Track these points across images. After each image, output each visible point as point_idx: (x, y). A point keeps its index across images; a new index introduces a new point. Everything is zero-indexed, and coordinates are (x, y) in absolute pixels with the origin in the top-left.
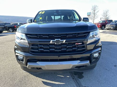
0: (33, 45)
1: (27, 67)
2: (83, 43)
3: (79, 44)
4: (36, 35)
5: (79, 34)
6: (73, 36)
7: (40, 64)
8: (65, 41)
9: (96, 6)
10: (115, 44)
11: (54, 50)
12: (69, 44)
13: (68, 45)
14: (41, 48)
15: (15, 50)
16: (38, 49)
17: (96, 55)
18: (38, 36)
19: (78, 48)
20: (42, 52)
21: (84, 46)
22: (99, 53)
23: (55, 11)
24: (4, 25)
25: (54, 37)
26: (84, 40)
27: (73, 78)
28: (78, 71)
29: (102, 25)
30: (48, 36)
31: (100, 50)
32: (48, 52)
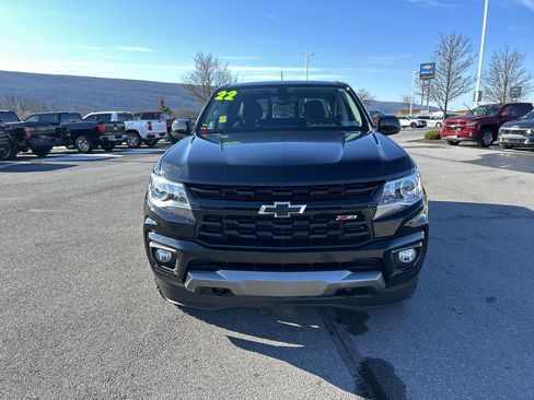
0: (206, 218)
1: (186, 285)
2: (361, 217)
3: (350, 217)
4: (218, 187)
5: (348, 186)
6: (329, 193)
7: (225, 278)
8: (303, 208)
9: (460, 38)
10: (519, 218)
11: (271, 234)
12: (316, 217)
13: (312, 222)
14: (231, 227)
15: (146, 232)
16: (220, 230)
17: (408, 255)
18: (224, 190)
19: (346, 230)
20: (233, 240)
21: (364, 225)
22: (417, 249)
23: (274, 90)
24: (55, 120)
25: (271, 194)
26: (366, 207)
27: (331, 333)
28: (348, 307)
29: (482, 128)
30: (252, 193)
31: (422, 240)
32: (251, 239)
